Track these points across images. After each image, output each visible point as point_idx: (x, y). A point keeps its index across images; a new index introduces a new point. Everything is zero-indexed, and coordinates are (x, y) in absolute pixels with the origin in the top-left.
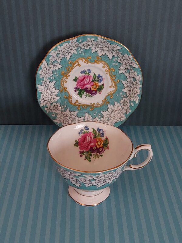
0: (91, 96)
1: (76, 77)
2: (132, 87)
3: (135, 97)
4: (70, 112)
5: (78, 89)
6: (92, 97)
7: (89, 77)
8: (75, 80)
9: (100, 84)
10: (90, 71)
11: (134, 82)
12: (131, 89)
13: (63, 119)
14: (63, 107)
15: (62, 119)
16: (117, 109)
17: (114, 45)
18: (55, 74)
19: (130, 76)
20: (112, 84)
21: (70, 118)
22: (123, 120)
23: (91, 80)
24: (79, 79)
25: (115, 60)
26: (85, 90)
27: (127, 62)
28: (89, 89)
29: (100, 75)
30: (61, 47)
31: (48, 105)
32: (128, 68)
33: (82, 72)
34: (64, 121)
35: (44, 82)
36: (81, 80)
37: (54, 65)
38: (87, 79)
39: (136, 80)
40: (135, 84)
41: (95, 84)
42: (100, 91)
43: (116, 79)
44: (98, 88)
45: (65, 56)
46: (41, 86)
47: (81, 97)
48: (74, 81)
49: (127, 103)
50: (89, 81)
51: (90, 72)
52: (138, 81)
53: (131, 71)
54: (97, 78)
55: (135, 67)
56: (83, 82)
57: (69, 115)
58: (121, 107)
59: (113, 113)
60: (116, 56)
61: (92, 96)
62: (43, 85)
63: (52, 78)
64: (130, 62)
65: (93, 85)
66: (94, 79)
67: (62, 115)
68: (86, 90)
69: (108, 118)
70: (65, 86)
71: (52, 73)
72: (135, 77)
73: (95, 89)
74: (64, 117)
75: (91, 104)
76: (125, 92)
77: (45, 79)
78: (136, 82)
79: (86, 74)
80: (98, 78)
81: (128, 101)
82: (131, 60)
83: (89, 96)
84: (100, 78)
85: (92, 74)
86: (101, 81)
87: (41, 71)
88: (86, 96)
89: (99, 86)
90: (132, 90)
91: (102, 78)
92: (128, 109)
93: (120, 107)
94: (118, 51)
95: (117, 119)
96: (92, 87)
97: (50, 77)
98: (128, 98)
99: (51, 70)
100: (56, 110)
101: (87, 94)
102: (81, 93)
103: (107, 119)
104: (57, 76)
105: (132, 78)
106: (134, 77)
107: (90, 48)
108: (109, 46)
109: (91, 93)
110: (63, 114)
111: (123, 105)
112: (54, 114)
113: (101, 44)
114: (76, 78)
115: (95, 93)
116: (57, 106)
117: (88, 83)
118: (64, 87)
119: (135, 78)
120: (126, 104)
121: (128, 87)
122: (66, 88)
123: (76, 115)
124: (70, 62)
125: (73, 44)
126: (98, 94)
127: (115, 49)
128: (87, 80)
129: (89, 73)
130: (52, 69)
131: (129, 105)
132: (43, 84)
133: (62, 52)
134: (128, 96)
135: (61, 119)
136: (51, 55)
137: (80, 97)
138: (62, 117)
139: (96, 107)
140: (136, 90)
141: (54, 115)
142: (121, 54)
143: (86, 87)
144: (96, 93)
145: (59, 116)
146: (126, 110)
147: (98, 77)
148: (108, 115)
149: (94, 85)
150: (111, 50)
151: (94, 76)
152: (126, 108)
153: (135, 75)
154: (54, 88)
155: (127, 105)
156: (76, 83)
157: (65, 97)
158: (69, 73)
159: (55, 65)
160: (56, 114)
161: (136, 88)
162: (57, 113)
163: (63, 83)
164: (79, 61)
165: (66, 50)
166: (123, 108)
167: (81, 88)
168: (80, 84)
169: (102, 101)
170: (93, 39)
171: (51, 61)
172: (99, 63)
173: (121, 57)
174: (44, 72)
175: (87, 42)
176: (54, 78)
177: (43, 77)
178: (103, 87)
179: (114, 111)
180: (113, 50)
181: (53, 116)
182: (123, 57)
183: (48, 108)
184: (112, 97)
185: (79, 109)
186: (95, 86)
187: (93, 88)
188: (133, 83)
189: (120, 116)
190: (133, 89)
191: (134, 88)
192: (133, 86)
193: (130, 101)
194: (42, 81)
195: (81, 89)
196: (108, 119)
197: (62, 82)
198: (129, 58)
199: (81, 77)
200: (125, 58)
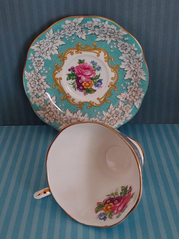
0: (76, 89)
1: (84, 60)
2: (113, 117)
4: (44, 80)
5: (74, 71)
6: (75, 90)
7: (93, 72)
8: (81, 62)
9: (94, 87)
10: (99, 69)
11: (120, 115)
12: (111, 118)
13: (33, 79)
14: (44, 69)
15: (32, 78)
16: (83, 120)
17: (144, 72)
18: (73, 38)
19: (122, 107)
20: (101, 99)
21: (38, 85)
23: (91, 77)
24: (85, 64)
25: (126, 83)
26: (77, 79)
27: (134, 95)
28: (81, 81)
29: (102, 81)
30: (108, 24)
31: (37, 54)
32: (128, 100)
33: (93, 62)
34: (33, 81)
35: (59, 32)
36: (84, 67)
37: (82, 31)
38: (90, 72)
39: (123, 116)
40: (119, 118)
41: (90, 83)
42: (86, 92)
43: (109, 97)
44: (89, 88)
45: (99, 35)
46: (53, 33)
47: (67, 80)
48: (78, 62)
50: (89, 76)
51: (98, 70)
52: (124, 118)
53: (128, 105)
54: (97, 80)
55: (135, 105)
56: (83, 70)
57: (40, 81)
60: (132, 82)
61: (77, 89)
62: (55, 35)
63: (67, 37)
64: (136, 97)
65: (88, 82)
66: (94, 79)
67: (36, 75)
68: (78, 79)
69: (68, 120)
70: (67, 56)
71: (72, 35)
72: (126, 112)
73: (85, 87)
74: (36, 78)
75: (68, 94)
76: (104, 115)
77: (63, 31)
78: (122, 116)
79: (94, 67)
80: (99, 81)
82: (140, 97)
83: (74, 87)
84: (99, 83)
85: (97, 73)
86: (97, 86)
87: (69, 22)
88: (72, 84)
89: (91, 88)
90: (111, 120)
91: (101, 85)
94: (139, 80)
96: (86, 82)
97: (66, 36)
99: (75, 31)
100: (36, 65)
101: (74, 83)
102: (72, 77)
103: (66, 119)
104: (72, 41)
106: (124, 112)
107: (123, 53)
108: (139, 68)
109: (79, 86)
110: (38, 75)
112: (31, 66)
113: (135, 59)
114: (83, 62)
115: (81, 90)
116: (41, 63)
117: (87, 76)
118: (65, 56)
119: (125, 114)
121: (110, 113)
122: (65, 59)
123: (46, 89)
124: (94, 44)
125: (117, 34)
126: (82, 93)
127: (140, 76)
128: (88, 73)
129: (97, 70)
130: (77, 31)
132: (56, 33)
133: (103, 29)
134: (102, 120)
135: (32, 77)
136: (93, 21)
137: (67, 78)
138: (34, 77)
139: (68, 101)
140: (115, 122)
141: (31, 68)
142: (138, 84)
143: (81, 77)
144: (82, 91)
145: (33, 73)
147: (99, 80)
148: (70, 118)
149: (88, 83)
150: (135, 73)
151: (97, 76)
153: (127, 111)
154: (57, 47)
156: (78, 65)
157: (56, 64)
158: (84, 51)
159: (83, 32)
160: (33, 69)
161: (116, 122)
162: (34, 69)
163: (69, 53)
164: (102, 51)
165: (106, 32)
167: (77, 73)
168: (80, 69)
169: (79, 102)
170: (136, 49)
171: (85, 25)
172: (113, 72)
173: (134, 87)
174: (70, 25)
175: (128, 46)
176: (68, 40)
178: (93, 92)
180: (136, 75)
181: (29, 66)
182: (136, 88)
183: (34, 56)
184: (89, 107)
185: (54, 87)
186: (87, 84)
187: (85, 84)
188: (118, 115)
191: (115, 119)
192: (115, 117)
195: (75, 73)
197: (69, 51)
198: (140, 94)
199: (88, 65)
200: (137, 91)
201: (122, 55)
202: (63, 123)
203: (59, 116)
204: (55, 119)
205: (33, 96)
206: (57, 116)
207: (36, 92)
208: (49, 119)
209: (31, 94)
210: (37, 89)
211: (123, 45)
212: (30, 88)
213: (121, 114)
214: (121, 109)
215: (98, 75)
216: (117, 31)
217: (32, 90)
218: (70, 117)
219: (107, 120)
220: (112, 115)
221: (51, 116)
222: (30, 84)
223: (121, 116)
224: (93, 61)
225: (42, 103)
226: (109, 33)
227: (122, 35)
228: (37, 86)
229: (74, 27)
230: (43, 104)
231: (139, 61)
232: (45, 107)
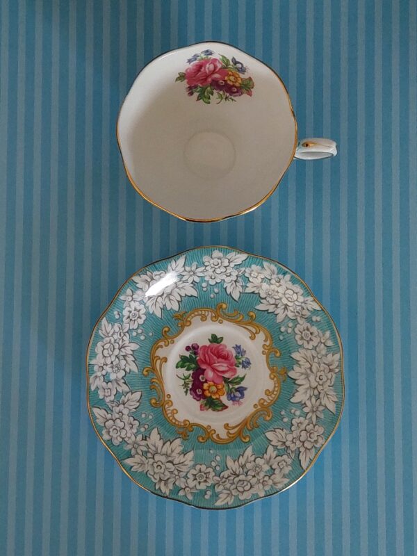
0: (187, 390)
1: (222, 338)
2: (247, 475)
3: (229, 492)
4: (132, 353)
5: (196, 353)
6: (186, 392)
7: (232, 367)
8: (215, 339)
9: (224, 399)
10: (246, 364)
11: (262, 474)
12: (242, 477)
13: (113, 341)
14: (140, 331)
15: (111, 338)
16: (179, 464)
17: (335, 394)
18: (216, 290)
19: (272, 460)
20: (234, 428)
21: (117, 357)
23: (226, 375)
24: (221, 347)
25: (293, 411)
26: (196, 370)
27: (302, 439)
28: (203, 378)
29: (245, 392)
31: (138, 295)
32: (288, 447)
33: (238, 348)
34: (109, 344)
35: (194, 268)
36: (218, 352)
37: (236, 281)
38: (225, 365)
39: (269, 477)
40: (259, 480)
41: (220, 387)
42: (206, 405)
43: (249, 430)
44: (214, 397)
45: (265, 298)
46: (184, 266)
47: (177, 367)
48: (210, 338)
49: (205, 481)
50: (223, 372)
51: (244, 367)
52: (270, 482)
53: (285, 457)
54: (236, 386)
55: (300, 461)
56: (215, 358)
57: (124, 352)
58: (188, 473)
59: (163, 459)
60: (306, 410)
61: (189, 392)
62: (185, 270)
63: (204, 284)
64: (307, 445)
65: (216, 384)
66: (230, 382)
67: (120, 335)
68: (198, 372)
69: (149, 452)
70: (192, 320)
71: (217, 283)
72: (277, 471)
73: (207, 394)
74: (117, 341)
75: (169, 396)
76: (229, 467)
77: (202, 269)
78: (266, 478)
79: (237, 358)
80: (237, 390)
81: (210, 482)
82: (313, 446)
83: (186, 385)
84: (238, 394)
85: (240, 372)
86: (232, 398)
87: (220, 254)
88: (183, 377)
89: (218, 399)
90: (240, 481)
91: (240, 398)
92: (191, 489)
93: (186, 470)
94: (321, 408)
95: (155, 473)
96: (211, 383)
97: (205, 281)
98: (218, 478)
99: (224, 277)
100: (129, 317)
101: (188, 378)
102: (188, 363)
103: (145, 449)
104: (212, 296)
105: (271, 466)
106: (274, 470)
107: (301, 346)
109: (196, 387)
110: (124, 338)
111: (195, 475)
112: (119, 314)
113: (322, 365)
114: (219, 341)
115: (198, 397)
116: (139, 317)
117: (218, 371)
118: (189, 319)
119: (274, 474)
120: (202, 480)
121: (243, 467)
122: (188, 324)
123: (128, 371)
124: (252, 314)
125: (301, 306)
126: (197, 404)
127: (325, 401)
128: (222, 366)
129: (241, 366)
130: (228, 279)
131: (203, 486)
132: (187, 268)
134: (221, 475)
135: (112, 336)
136: (263, 267)
137: (177, 364)
138: (116, 336)
139: (164, 411)
140: (247, 488)
141: (117, 317)
142: (317, 417)
143: (205, 370)
144: (198, 399)
145: (117, 330)
146: (186, 487)
147: (238, 388)
148: (154, 448)
149: (216, 387)
150: (316, 393)
151: (237, 378)
152: (191, 483)
153: (281, 469)
154: (181, 296)
155: (200, 483)
156: (208, 344)
157: (166, 329)
158: (227, 320)
159: (238, 284)
160: (120, 320)
161: (251, 487)
162: (122, 321)
163: (199, 315)
164: (261, 332)
165: (280, 295)
166: (186, 477)
167: (200, 359)
168: (209, 352)
169: (185, 421)
170: (330, 343)
171: (246, 270)
172: (273, 379)
173: (307, 421)
176: (205, 289)
178: (220, 408)
179: (170, 459)
180: (318, 398)
181: (116, 313)
182: (311, 426)
184: (203, 439)
185: (145, 373)
186: (214, 389)
187: (209, 387)
188: (258, 474)
189: (166, 479)
190: (243, 481)
191: (249, 482)
192: (250, 477)
193: (213, 486)
195: (198, 358)
196: (147, 452)
197: (200, 312)
198: (316, 438)
199: (227, 349)
200: (312, 431)
201: (300, 350)
202: (137, 453)
203: (133, 438)
204: (123, 438)
205: (99, 374)
206: (129, 435)
207: (108, 369)
208: (111, 434)
209: (96, 368)
210: (112, 363)
211: (306, 331)
212: (100, 355)
213: (266, 472)
214: (268, 462)
215: (241, 376)
216: (301, 299)
217: (102, 361)
218: (155, 446)
219: (232, 478)
220: (245, 470)
221: (118, 429)
222: (103, 347)
223: (264, 477)
224: (238, 345)
225: (110, 396)
226: (287, 299)
227: (311, 309)
228: (113, 358)
229: (225, 267)
230: (112, 398)
231: (330, 370)
232: (113, 407)
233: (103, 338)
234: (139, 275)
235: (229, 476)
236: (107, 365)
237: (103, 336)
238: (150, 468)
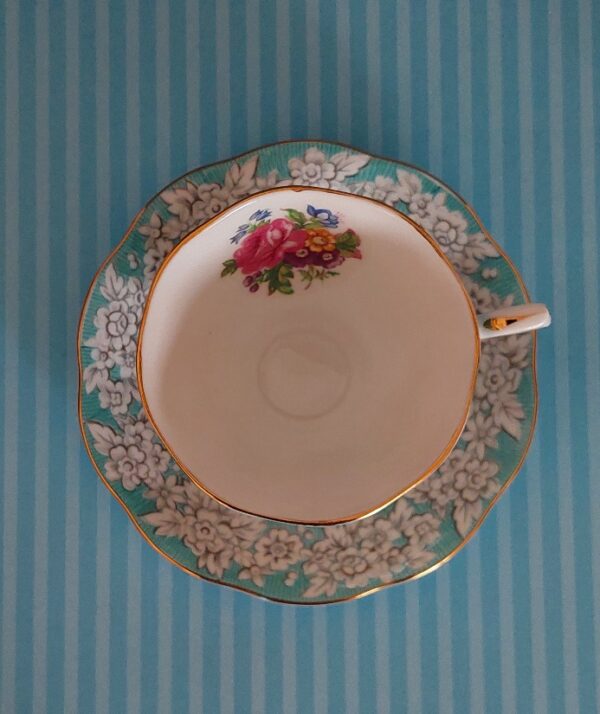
2: (360, 548)
3: (328, 575)
11: (386, 547)
12: (352, 551)
13: (125, 309)
15: (123, 303)
16: (241, 527)
17: (520, 405)
19: (406, 522)
21: (132, 338)
22: (205, 566)
27: (459, 485)
30: (444, 205)
31: (171, 227)
32: (433, 501)
34: (119, 314)
39: (401, 550)
40: (381, 556)
46: (254, 177)
49: (286, 557)
52: (403, 559)
53: (428, 517)
55: (455, 523)
58: (256, 542)
59: (213, 518)
64: (469, 495)
67: (140, 299)
69: (187, 505)
72: (414, 541)
74: (134, 309)
78: (395, 553)
81: (295, 559)
82: (480, 497)
87: (320, 155)
90: (348, 557)
92: (262, 568)
93: (254, 538)
94: (495, 431)
95: (198, 540)
98: (308, 552)
100: (155, 268)
103: (180, 500)
105: (403, 533)
106: (409, 538)
108: (504, 391)
111: (267, 547)
112: (136, 261)
113: (498, 357)
119: (408, 544)
120: (280, 555)
121: (353, 534)
125: (463, 252)
127: (501, 419)
131: (282, 565)
134: (315, 547)
135: (124, 299)
136: (396, 179)
138: (131, 301)
140: (360, 569)
141: (133, 265)
142: (486, 446)
145: (133, 289)
146: (253, 565)
150: (485, 405)
152: (262, 560)
153: (421, 537)
155: (276, 559)
160: (139, 272)
161: (368, 567)
162: (143, 275)
166: (253, 550)
171: (366, 188)
173: (468, 456)
174: (318, 168)
175: (488, 300)
177: (294, 174)
179: (225, 518)
180: (488, 414)
181: (130, 257)
182: (476, 463)
183: (160, 228)
188: (380, 545)
189: (217, 550)
190: (353, 557)
191: (364, 558)
192: (365, 551)
193: (302, 564)
194: (275, 171)
196: (184, 505)
198: (483, 483)
200: (477, 472)
202: (168, 506)
203: (160, 480)
204: (141, 479)
205: (100, 365)
206: (152, 474)
207: (116, 358)
208: (121, 470)
209: (94, 354)
210: (123, 348)
212: (101, 333)
213: (394, 542)
214: (397, 526)
216: (464, 239)
217: (106, 342)
218: (198, 496)
219: (333, 552)
220: (357, 540)
221: (134, 463)
222: (108, 317)
223: (391, 550)
225: (120, 405)
227: (479, 256)
228: (126, 340)
229: (329, 180)
230: (124, 409)
231: (513, 365)
232: (124, 425)
233: (108, 302)
234: (174, 190)
235: (328, 550)
236: (114, 351)
237: (109, 298)
238: (189, 532)
